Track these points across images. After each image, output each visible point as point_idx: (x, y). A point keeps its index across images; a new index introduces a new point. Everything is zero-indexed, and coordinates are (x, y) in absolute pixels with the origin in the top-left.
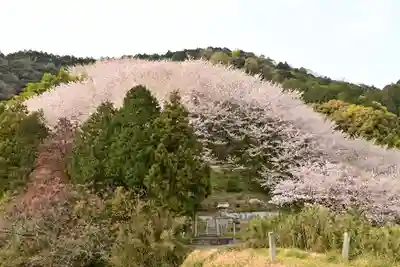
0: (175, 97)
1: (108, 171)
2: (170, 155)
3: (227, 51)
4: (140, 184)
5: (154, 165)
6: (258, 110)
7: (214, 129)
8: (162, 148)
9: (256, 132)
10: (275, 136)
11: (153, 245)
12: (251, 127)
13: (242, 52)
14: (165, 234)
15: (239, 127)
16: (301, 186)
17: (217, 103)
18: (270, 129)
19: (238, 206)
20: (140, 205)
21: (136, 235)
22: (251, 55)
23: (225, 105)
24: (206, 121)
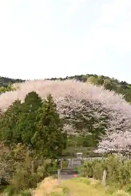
0: (50, 98)
1: (14, 135)
2: (45, 127)
3: (96, 76)
4: (29, 142)
5: (37, 132)
6: (99, 104)
7: (76, 114)
8: (41, 123)
9: (97, 115)
10: (107, 118)
11: (33, 174)
12: (95, 113)
13: (103, 76)
14: (39, 168)
15: (88, 113)
16: (112, 144)
17: (78, 100)
18: (104, 114)
19: (88, 154)
20: (28, 152)
21: (26, 168)
22: (108, 78)
23: (82, 102)
24: (72, 110)
